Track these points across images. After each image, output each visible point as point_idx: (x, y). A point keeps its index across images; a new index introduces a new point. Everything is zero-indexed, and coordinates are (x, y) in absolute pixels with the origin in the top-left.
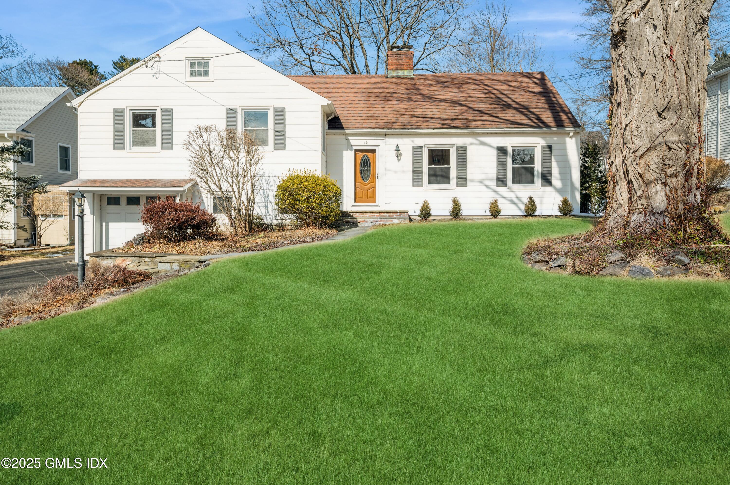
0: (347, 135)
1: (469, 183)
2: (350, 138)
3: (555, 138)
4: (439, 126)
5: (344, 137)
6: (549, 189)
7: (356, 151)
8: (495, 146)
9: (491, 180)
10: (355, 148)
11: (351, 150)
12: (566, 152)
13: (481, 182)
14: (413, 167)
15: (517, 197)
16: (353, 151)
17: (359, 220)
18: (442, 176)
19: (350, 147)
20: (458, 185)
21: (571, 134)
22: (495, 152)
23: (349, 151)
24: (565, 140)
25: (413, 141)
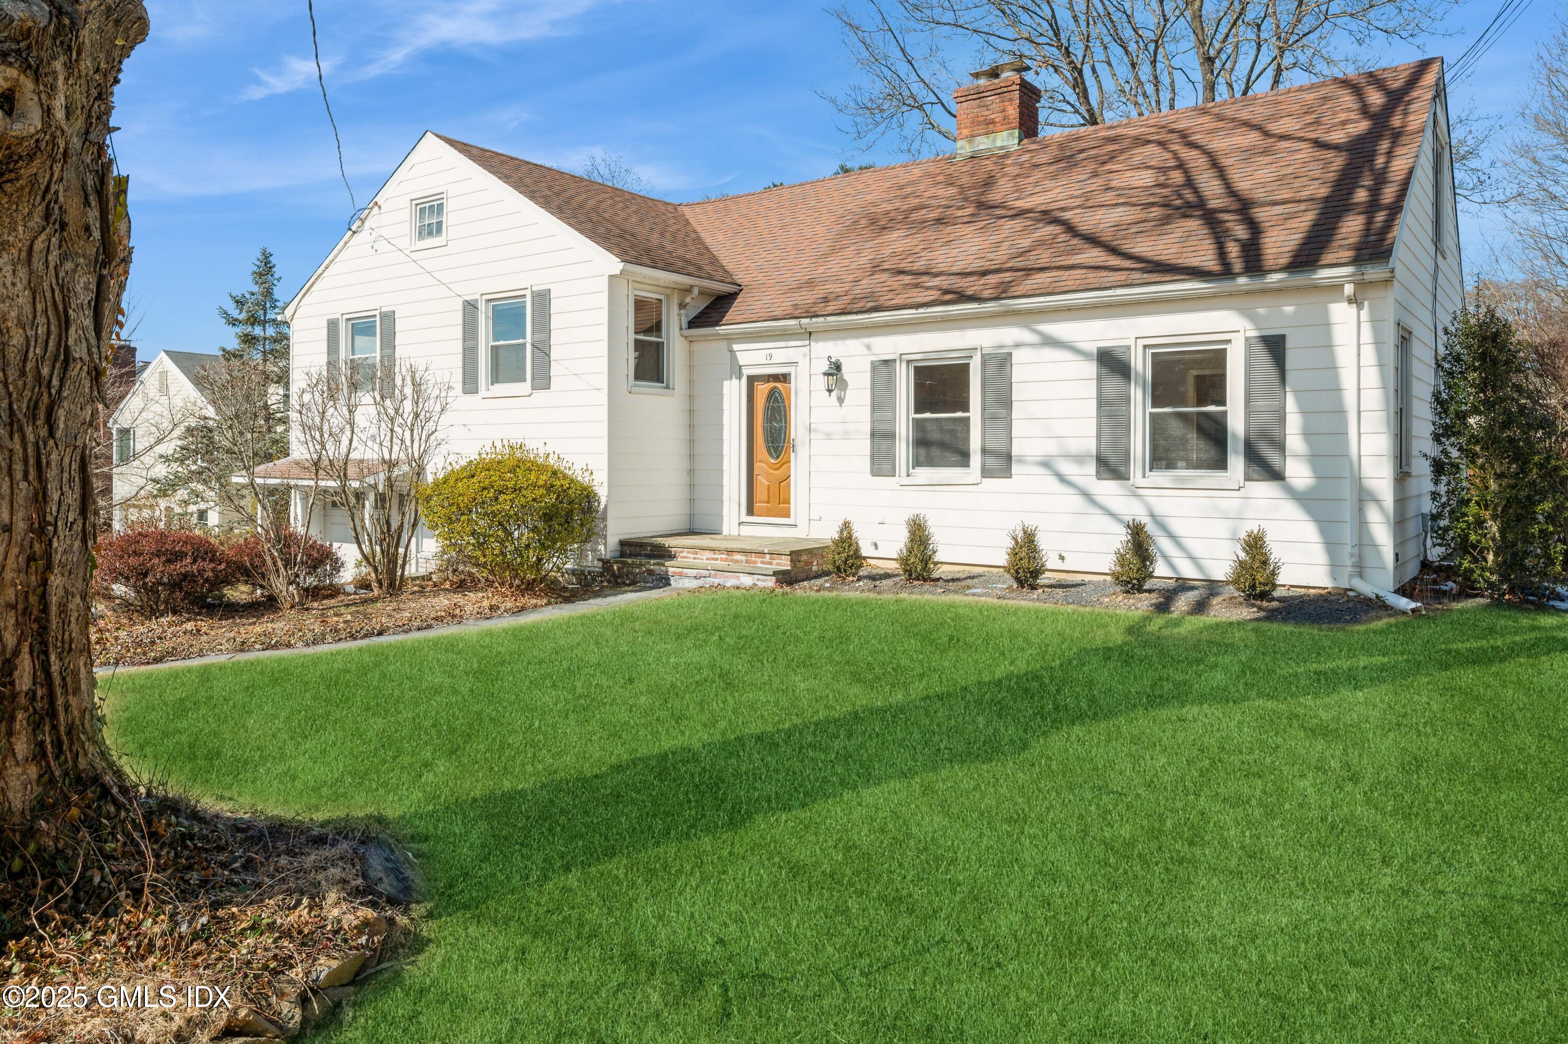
0: (730, 339)
1: (1015, 468)
2: (736, 347)
3: (1289, 309)
4: (933, 295)
5: (723, 344)
6: (1264, 490)
7: (752, 380)
8: (1092, 347)
9: (1079, 459)
10: (747, 372)
11: (740, 378)
12: (1332, 357)
13: (1046, 464)
14: (873, 422)
15: (1153, 516)
16: (744, 380)
17: (670, 569)
18: (943, 445)
19: (736, 370)
20: (986, 473)
21: (1349, 289)
22: (1091, 369)
23: (735, 381)
24: (1326, 313)
25: (868, 347)
